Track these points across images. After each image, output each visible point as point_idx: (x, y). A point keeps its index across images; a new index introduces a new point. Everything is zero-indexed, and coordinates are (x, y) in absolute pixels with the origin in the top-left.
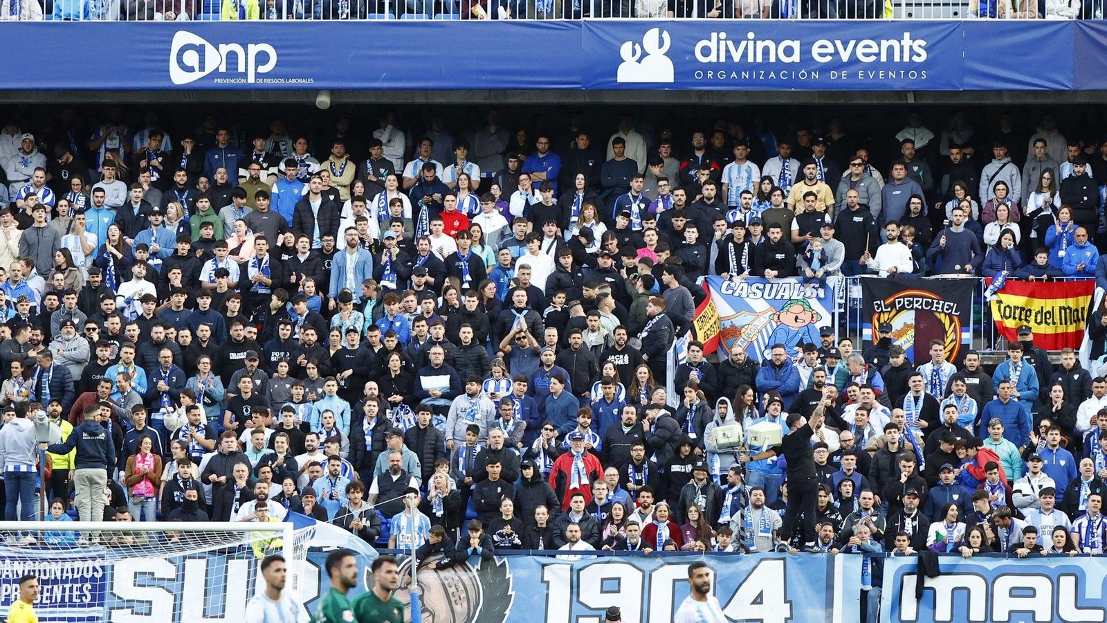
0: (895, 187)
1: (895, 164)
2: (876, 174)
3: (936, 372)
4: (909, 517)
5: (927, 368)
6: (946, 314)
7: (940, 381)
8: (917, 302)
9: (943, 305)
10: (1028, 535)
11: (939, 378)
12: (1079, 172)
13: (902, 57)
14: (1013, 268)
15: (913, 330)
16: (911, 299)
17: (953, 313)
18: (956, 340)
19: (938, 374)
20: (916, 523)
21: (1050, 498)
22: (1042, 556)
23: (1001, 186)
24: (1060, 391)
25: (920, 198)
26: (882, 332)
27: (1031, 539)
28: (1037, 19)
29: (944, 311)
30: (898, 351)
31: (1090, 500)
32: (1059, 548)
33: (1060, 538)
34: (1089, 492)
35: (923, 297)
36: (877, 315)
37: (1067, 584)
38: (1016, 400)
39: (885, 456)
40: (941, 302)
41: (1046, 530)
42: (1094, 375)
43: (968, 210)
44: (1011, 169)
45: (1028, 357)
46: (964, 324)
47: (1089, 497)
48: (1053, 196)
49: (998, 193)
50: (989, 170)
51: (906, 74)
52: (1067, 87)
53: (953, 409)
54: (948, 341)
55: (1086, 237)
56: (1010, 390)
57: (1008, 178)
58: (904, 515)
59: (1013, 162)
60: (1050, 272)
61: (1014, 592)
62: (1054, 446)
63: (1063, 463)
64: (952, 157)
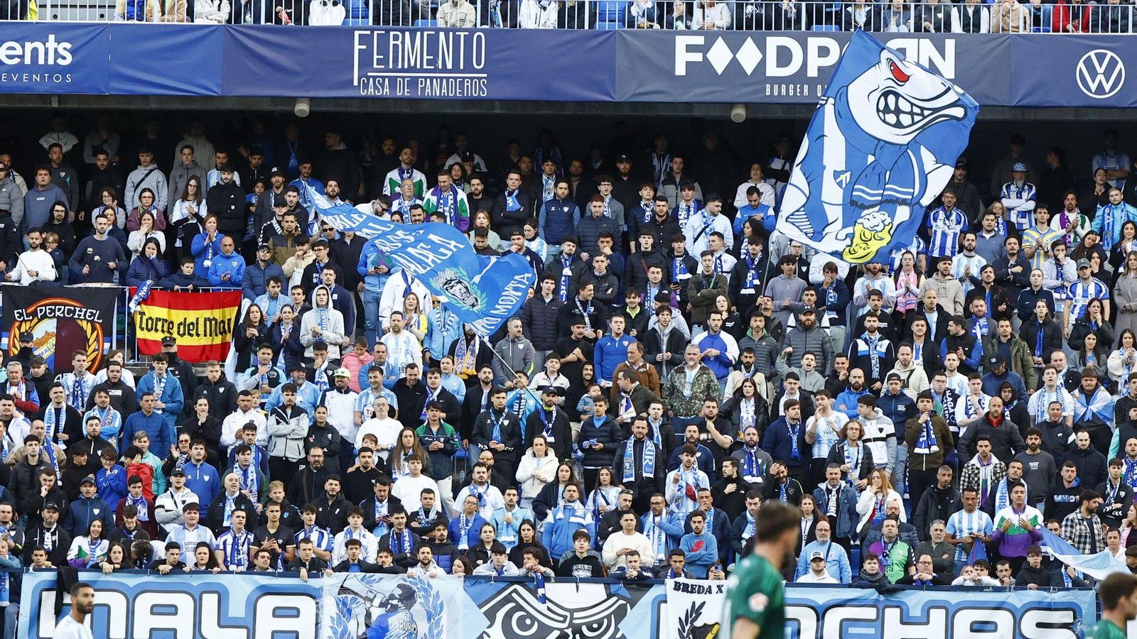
0: (39, 194)
1: (40, 169)
2: (19, 180)
3: (78, 383)
4: (48, 531)
5: (69, 379)
6: (88, 321)
7: (82, 393)
8: (59, 310)
9: (86, 312)
10: (172, 551)
11: (81, 390)
12: (226, 179)
13: (46, 60)
14: (158, 278)
15: (54, 338)
16: (53, 307)
17: (96, 320)
18: (98, 350)
19: (80, 385)
20: (56, 538)
21: (195, 513)
22: (184, 573)
23: (147, 194)
24: (205, 405)
25: (64, 206)
26: (23, 341)
27: (174, 556)
28: (185, 23)
29: (86, 319)
30: (39, 361)
31: (234, 516)
32: (202, 565)
33: (203, 555)
34: (234, 507)
35: (65, 305)
36: (17, 324)
37: (210, 601)
38: (160, 412)
39: (25, 469)
40: (84, 310)
41: (190, 546)
42: (240, 388)
43: (112, 218)
44: (158, 176)
45: (172, 369)
46: (107, 334)
47: (233, 512)
48: (199, 205)
49: (144, 200)
50: (135, 176)
51: (50, 77)
52: (215, 92)
53: (96, 421)
54: (90, 350)
55: (233, 247)
56: (154, 403)
57: (154, 185)
58: (43, 530)
59: (160, 168)
60: (195, 282)
61: (155, 610)
62: (198, 461)
63: (207, 478)
64: (99, 163)
